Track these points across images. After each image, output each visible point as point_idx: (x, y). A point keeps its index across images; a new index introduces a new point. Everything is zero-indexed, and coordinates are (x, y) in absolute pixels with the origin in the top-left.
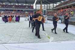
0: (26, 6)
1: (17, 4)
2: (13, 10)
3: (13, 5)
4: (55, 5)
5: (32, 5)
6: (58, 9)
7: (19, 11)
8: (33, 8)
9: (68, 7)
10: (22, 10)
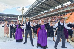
0: (13, 18)
1: (7, 17)
2: (4, 21)
3: (5, 18)
4: (30, 18)
5: (17, 18)
6: (32, 20)
7: (8, 21)
8: (17, 20)
9: (37, 19)
10: (10, 21)
